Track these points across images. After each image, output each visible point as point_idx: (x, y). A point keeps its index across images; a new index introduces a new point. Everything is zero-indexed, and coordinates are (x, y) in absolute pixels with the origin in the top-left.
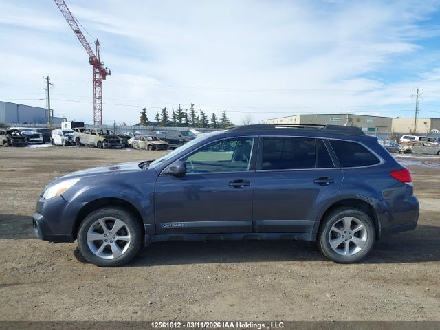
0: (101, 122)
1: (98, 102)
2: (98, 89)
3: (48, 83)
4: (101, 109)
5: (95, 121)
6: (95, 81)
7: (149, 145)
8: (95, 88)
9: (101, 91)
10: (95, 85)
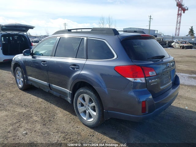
0: (178, 35)
1: (178, 25)
2: (179, 18)
3: (150, 18)
4: (179, 29)
5: (176, 35)
6: (178, 15)
7: (181, 46)
8: (178, 18)
9: (180, 19)
10: (178, 17)
